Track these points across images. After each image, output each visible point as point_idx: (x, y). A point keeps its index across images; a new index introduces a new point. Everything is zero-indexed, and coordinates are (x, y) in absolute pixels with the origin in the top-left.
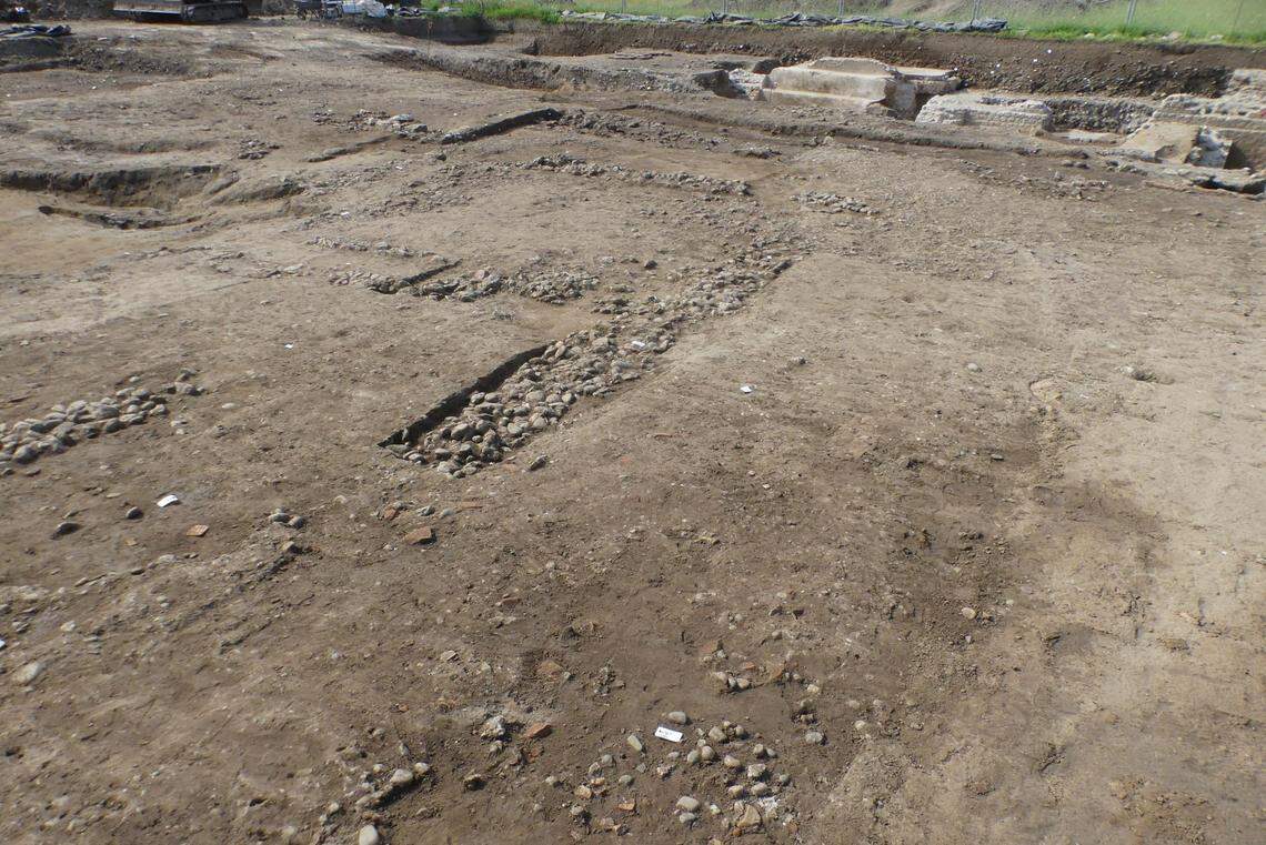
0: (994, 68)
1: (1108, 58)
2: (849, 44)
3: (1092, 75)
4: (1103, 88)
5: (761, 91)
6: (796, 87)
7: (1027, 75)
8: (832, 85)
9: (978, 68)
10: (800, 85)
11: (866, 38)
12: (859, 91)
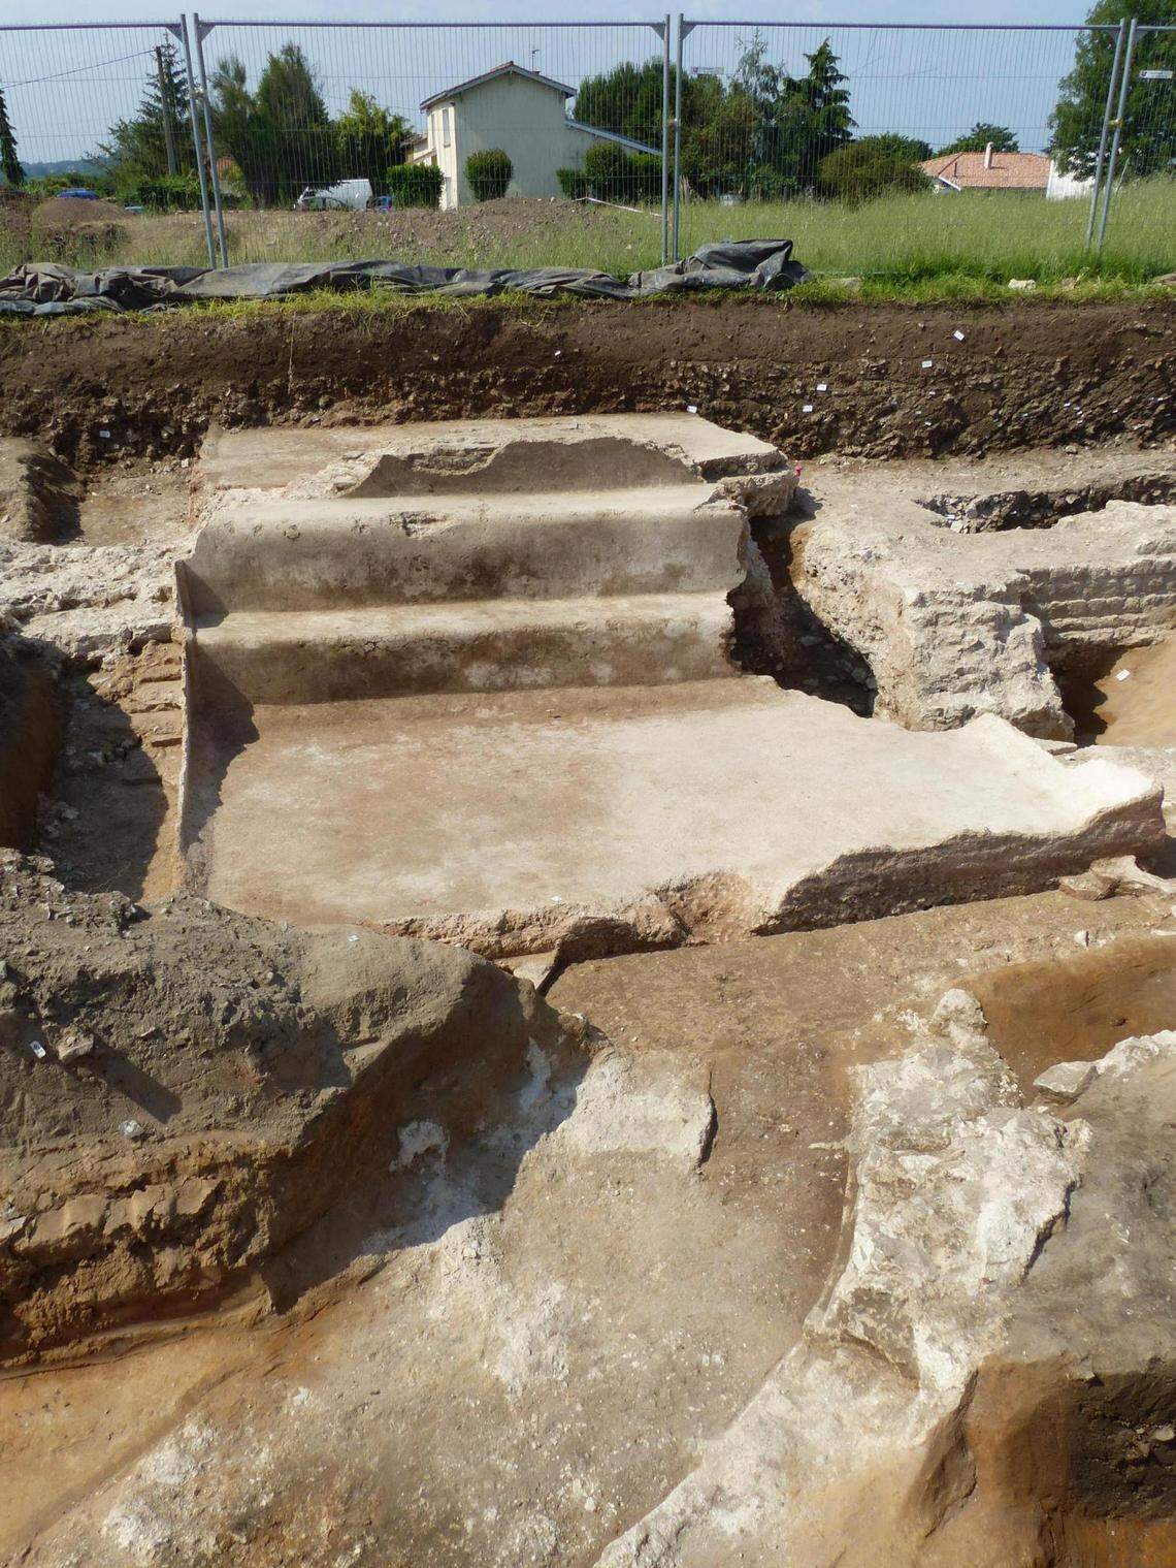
0: (806, 395)
1: (1115, 346)
2: (307, 361)
3: (1083, 394)
4: (1116, 427)
5: (194, 650)
6: (337, 595)
7: (913, 405)
8: (507, 562)
9: (762, 400)
10: (360, 579)
11: (364, 335)
12: (634, 569)
